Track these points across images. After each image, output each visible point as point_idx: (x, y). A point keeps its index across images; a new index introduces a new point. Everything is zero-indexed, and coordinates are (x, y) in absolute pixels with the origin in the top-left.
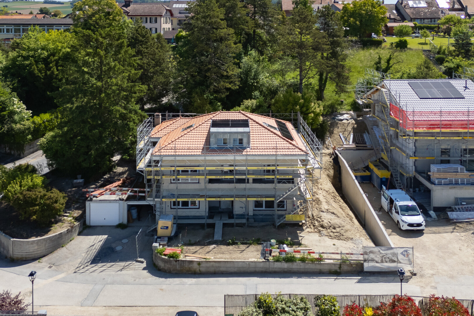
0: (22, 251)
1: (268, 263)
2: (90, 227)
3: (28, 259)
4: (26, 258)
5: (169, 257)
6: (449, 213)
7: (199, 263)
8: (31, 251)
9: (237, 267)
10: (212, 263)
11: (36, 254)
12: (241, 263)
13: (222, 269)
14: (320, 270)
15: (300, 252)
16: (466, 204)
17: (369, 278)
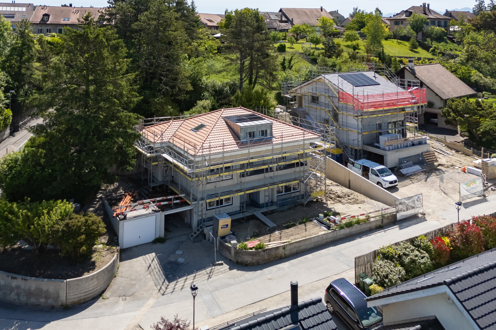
0: (80, 292)
1: (335, 232)
2: (124, 250)
3: (88, 300)
4: (84, 299)
5: (256, 249)
6: (401, 170)
7: (284, 247)
8: (90, 289)
9: (314, 243)
10: (294, 245)
11: (96, 291)
12: (316, 238)
13: (303, 248)
14: (370, 227)
15: (345, 218)
16: (407, 162)
17: (403, 224)
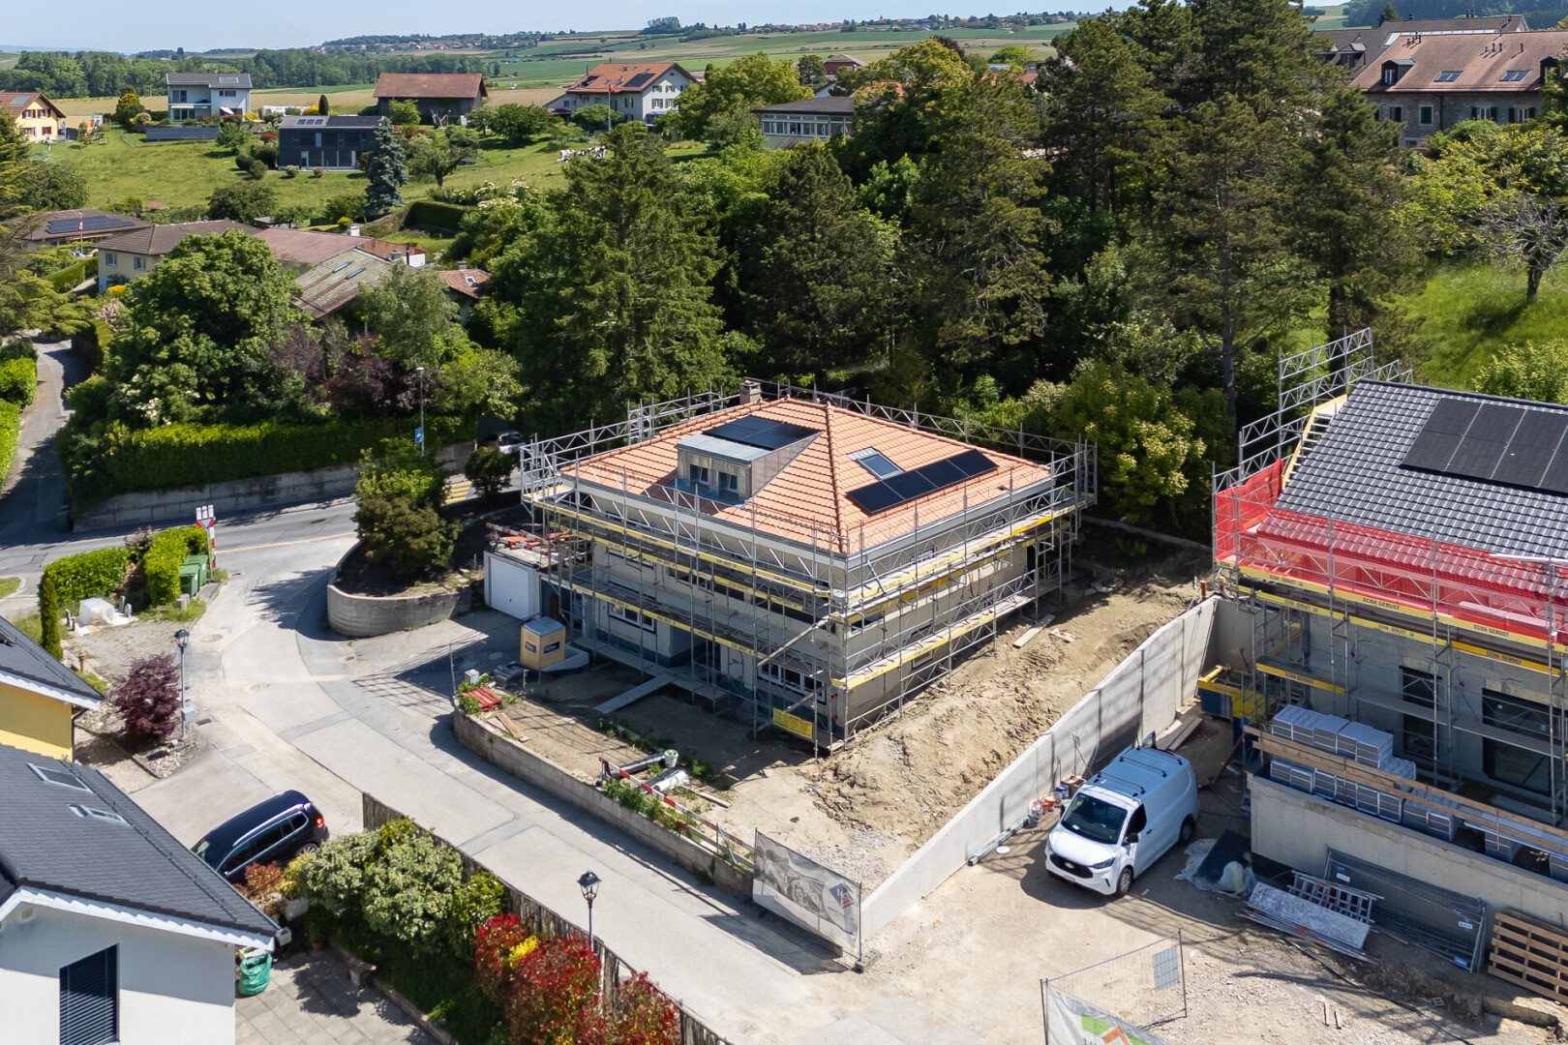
1: (591, 791)
2: (489, 610)
3: (343, 633)
4: (341, 629)
7: (491, 739)
8: (347, 618)
9: (546, 778)
10: (509, 749)
11: (355, 627)
13: (524, 770)
14: (677, 854)
17: (750, 923)
